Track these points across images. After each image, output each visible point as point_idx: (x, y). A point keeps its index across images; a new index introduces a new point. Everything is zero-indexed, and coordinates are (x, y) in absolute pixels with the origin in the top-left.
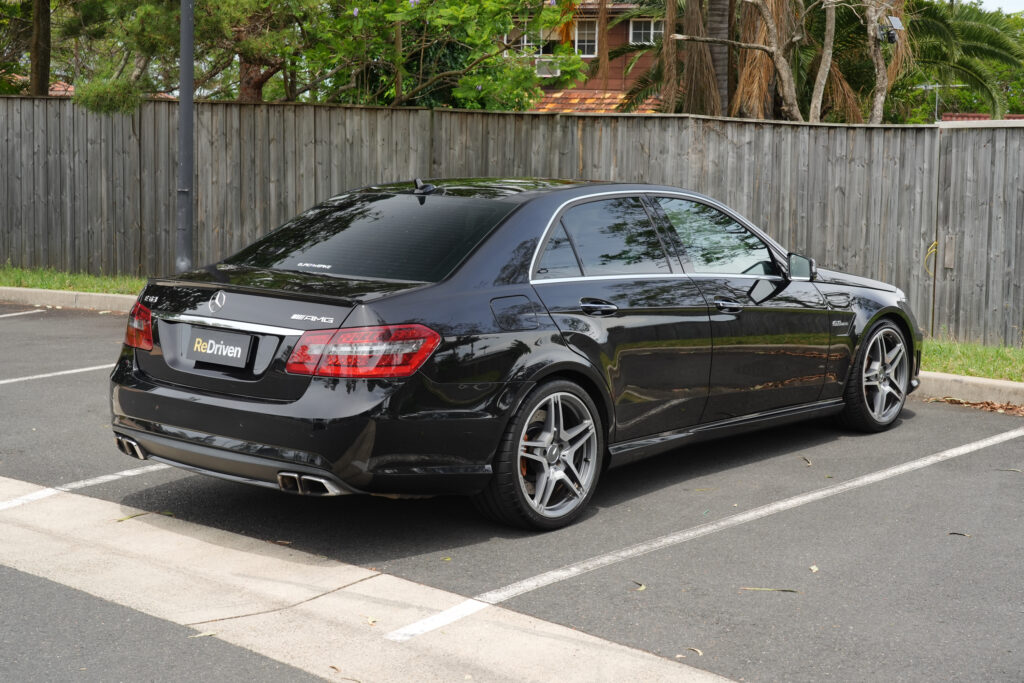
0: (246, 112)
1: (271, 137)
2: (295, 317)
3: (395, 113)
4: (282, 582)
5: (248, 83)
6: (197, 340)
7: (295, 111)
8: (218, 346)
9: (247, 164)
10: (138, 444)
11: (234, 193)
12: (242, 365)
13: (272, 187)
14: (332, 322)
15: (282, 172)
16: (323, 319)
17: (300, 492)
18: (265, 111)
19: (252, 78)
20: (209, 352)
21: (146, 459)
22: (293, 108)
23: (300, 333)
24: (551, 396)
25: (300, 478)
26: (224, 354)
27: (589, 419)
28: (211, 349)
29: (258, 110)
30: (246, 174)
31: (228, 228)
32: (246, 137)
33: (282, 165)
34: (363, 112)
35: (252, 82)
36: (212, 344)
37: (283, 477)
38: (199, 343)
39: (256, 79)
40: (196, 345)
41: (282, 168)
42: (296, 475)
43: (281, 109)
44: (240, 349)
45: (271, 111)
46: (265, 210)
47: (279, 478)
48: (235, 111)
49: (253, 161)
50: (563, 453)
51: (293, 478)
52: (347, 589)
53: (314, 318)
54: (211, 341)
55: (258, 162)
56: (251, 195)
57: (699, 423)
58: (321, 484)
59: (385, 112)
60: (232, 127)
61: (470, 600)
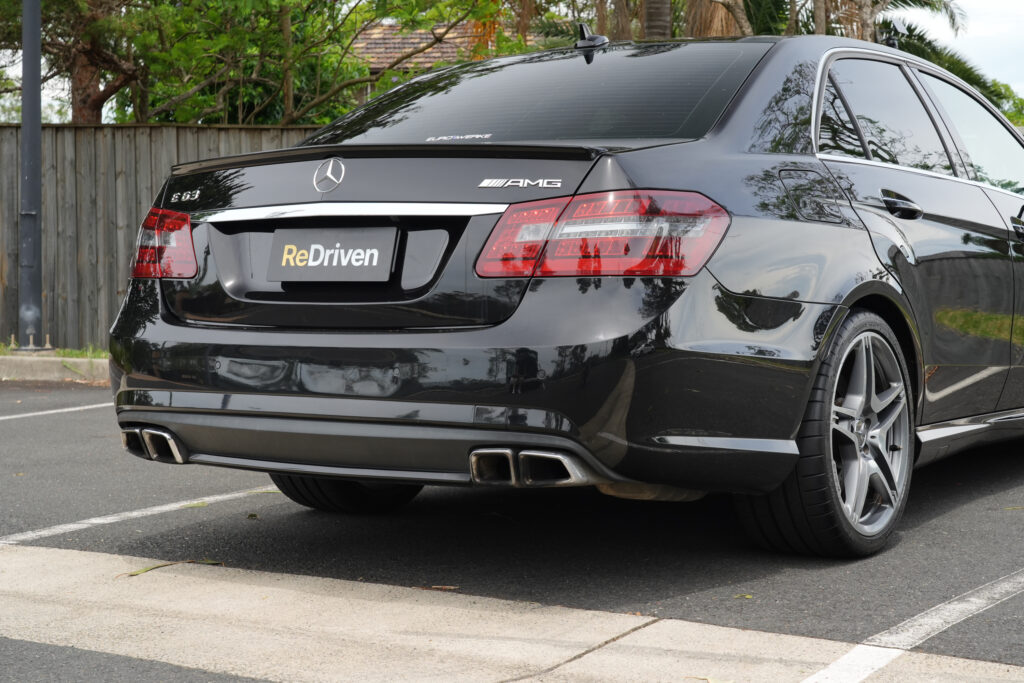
0: (84, 137)
1: (118, 169)
2: (486, 183)
3: (285, 133)
4: (499, 638)
5: (84, 101)
6: (287, 247)
7: (150, 135)
8: (329, 252)
9: (86, 204)
10: (174, 436)
11: (68, 244)
12: (385, 277)
13: (121, 235)
14: (559, 185)
15: (134, 215)
16: (542, 183)
17: (513, 481)
18: (109, 136)
19: (89, 96)
20: (311, 263)
21: (187, 462)
22: (148, 131)
23: (502, 208)
24: (862, 336)
25: (516, 457)
26: (344, 263)
27: (898, 381)
28: (316, 258)
29: (100, 135)
30: (84, 219)
31: (60, 291)
32: (84, 170)
33: (134, 205)
34: (243, 134)
35: (89, 101)
36: (317, 252)
37: (480, 457)
38: (290, 251)
39: (93, 97)
40: (286, 256)
41: (134, 210)
42: (508, 451)
43: (132, 132)
44: (375, 252)
45: (118, 135)
46: (111, 266)
47: (473, 459)
48: (69, 137)
49: (94, 202)
50: (872, 433)
51: (503, 457)
52: (621, 641)
53: (523, 183)
54: (314, 247)
55: (100, 203)
56: (91, 246)
57: (995, 411)
58: (559, 462)
59: (272, 133)
60: (64, 158)
61: (859, 648)
